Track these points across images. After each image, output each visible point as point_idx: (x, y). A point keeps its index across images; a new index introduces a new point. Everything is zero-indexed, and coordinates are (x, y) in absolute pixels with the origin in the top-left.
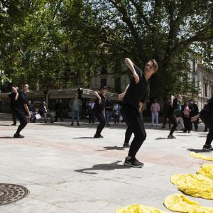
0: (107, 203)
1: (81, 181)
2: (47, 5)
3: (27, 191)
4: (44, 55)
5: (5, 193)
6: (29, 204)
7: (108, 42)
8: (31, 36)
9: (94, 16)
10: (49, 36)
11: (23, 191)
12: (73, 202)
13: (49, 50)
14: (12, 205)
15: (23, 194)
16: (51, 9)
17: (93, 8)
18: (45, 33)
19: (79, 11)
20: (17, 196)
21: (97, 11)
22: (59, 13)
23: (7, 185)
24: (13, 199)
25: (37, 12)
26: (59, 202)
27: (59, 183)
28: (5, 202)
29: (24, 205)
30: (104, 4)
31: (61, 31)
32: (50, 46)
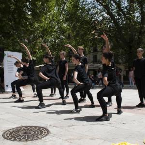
0: (103, 141)
1: (83, 125)
2: (56, 9)
3: (48, 132)
4: (55, 42)
5: (35, 132)
6: (51, 140)
7: (97, 30)
8: (46, 30)
9: (87, 13)
10: (57, 28)
11: (46, 131)
12: (79, 139)
13: (58, 38)
14: (39, 140)
15: (46, 133)
16: (59, 10)
17: (86, 8)
18: (55, 27)
19: (77, 10)
20: (42, 135)
21: (89, 9)
22: (64, 13)
23: (36, 127)
24: (40, 137)
25: (49, 14)
26: (70, 139)
27: (69, 126)
28: (35, 138)
29: (47, 140)
30: (94, 4)
31: (65, 25)
32: (59, 35)
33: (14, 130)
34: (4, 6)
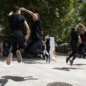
2: (73, 9)
10: (74, 21)
16: (75, 10)
18: (73, 20)
22: (78, 11)
25: (69, 13)
31: (79, 19)
32: (75, 25)
33: (53, 83)
34: (45, 12)
